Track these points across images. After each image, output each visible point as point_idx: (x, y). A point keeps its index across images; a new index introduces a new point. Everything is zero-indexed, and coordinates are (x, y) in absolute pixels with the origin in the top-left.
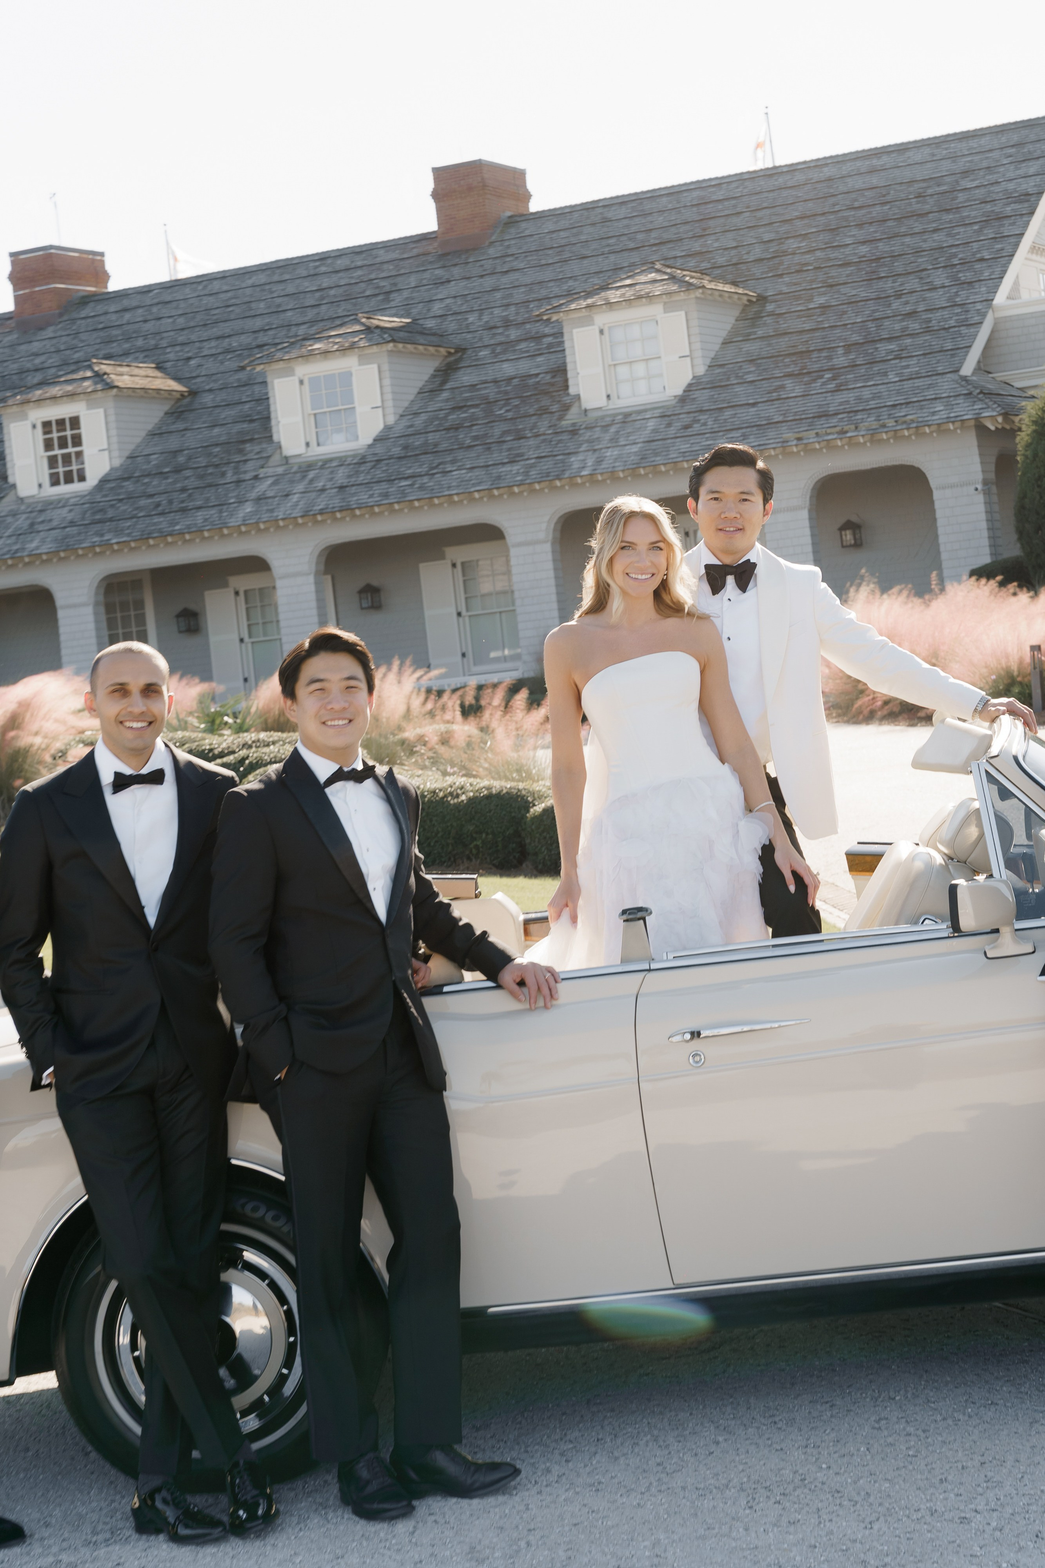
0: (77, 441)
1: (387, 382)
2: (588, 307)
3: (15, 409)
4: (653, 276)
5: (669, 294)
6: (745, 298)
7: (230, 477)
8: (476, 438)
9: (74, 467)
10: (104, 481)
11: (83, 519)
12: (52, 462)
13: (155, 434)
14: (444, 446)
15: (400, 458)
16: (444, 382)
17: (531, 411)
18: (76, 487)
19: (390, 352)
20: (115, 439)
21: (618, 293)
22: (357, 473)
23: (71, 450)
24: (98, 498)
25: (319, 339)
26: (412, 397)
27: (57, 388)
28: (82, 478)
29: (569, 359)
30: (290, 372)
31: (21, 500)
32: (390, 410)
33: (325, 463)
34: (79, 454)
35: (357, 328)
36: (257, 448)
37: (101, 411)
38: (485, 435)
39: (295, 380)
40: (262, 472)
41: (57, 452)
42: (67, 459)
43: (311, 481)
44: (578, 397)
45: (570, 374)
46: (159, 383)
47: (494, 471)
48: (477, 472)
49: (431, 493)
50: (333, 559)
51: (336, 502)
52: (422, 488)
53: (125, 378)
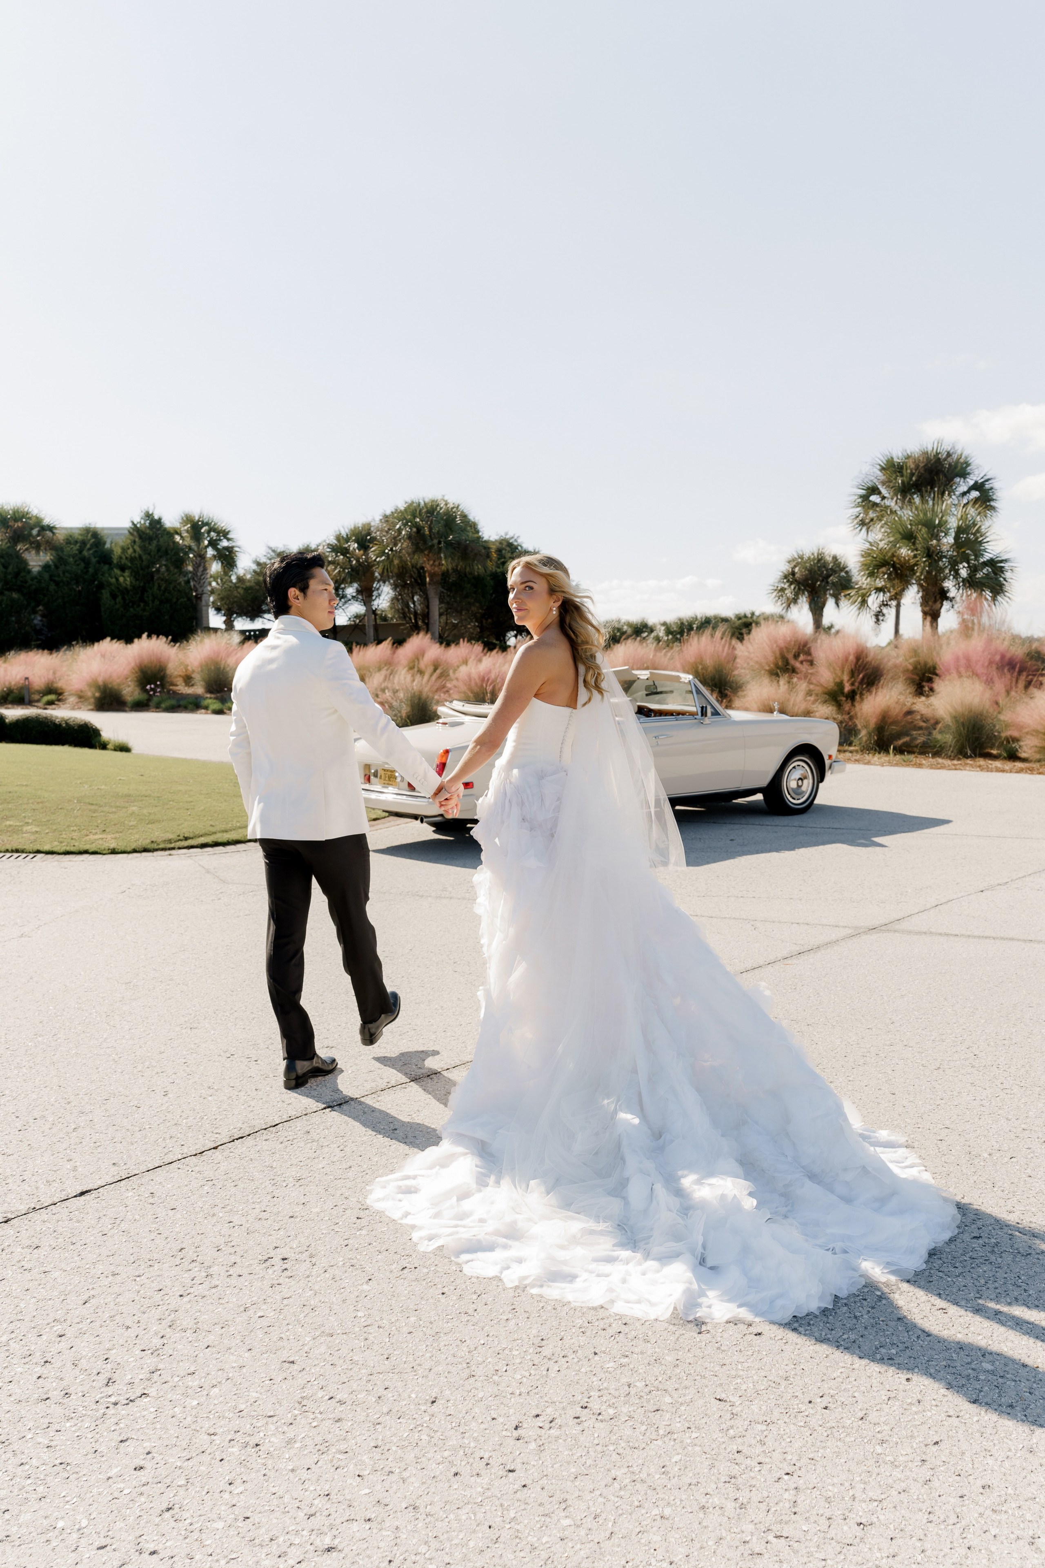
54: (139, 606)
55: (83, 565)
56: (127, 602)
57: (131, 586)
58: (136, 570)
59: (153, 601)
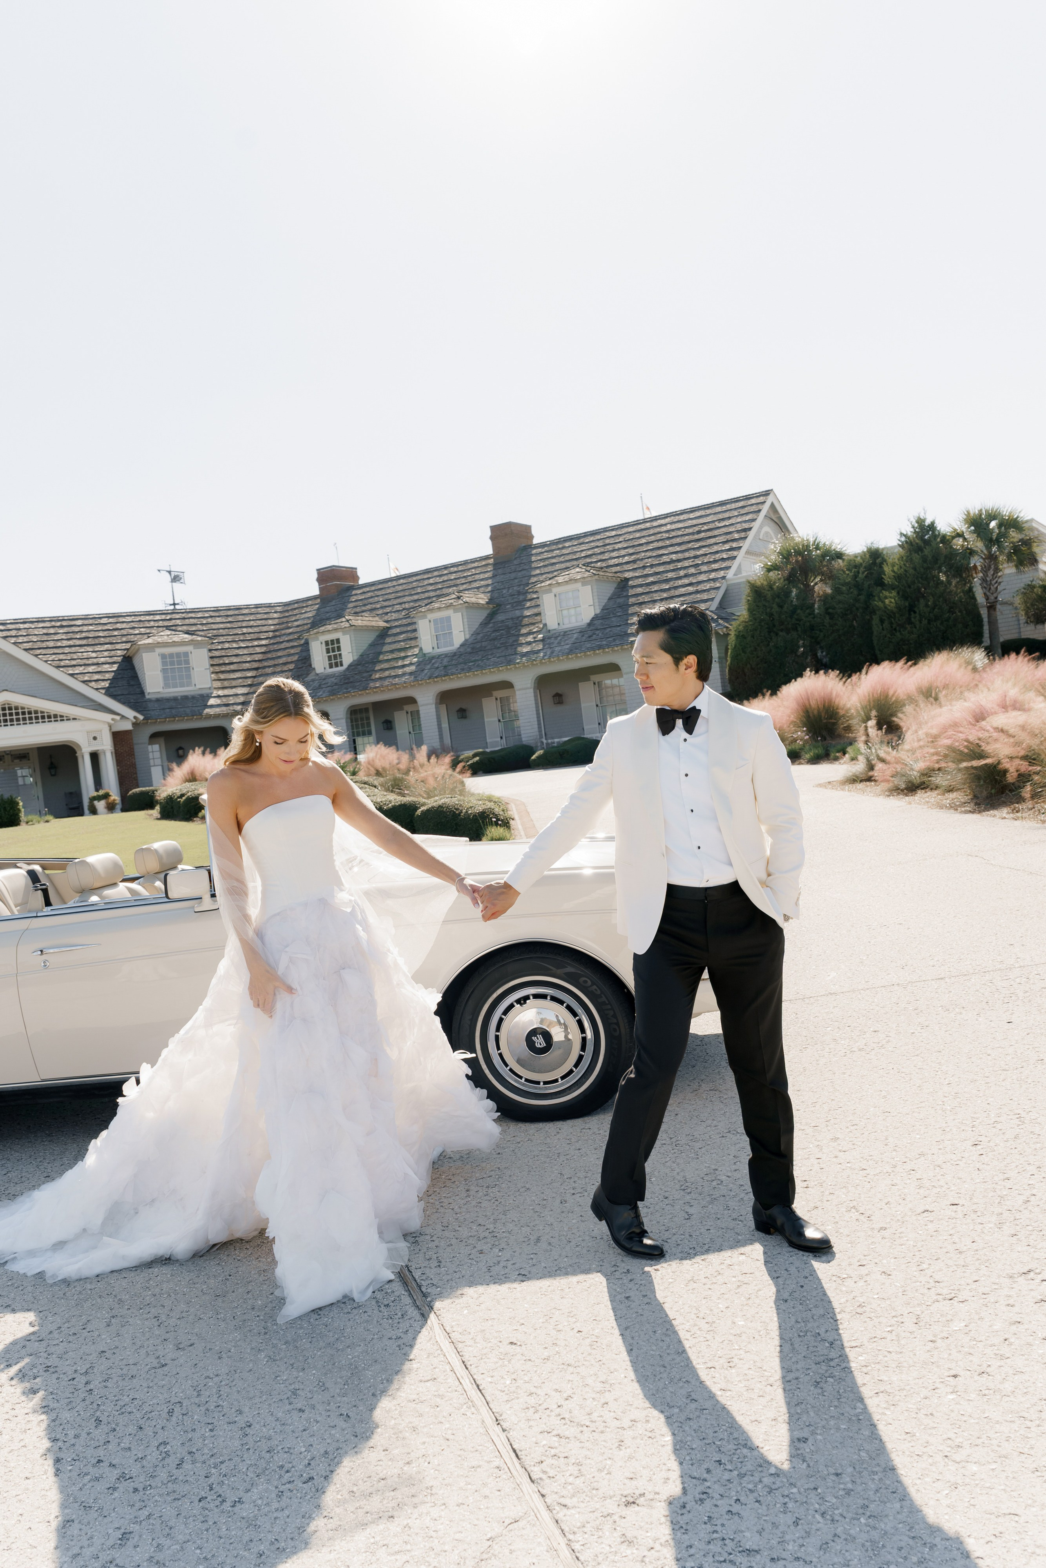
0: (339, 649)
1: (465, 620)
2: (550, 585)
3: (313, 636)
4: (578, 570)
5: (584, 578)
6: (619, 579)
7: (401, 663)
8: (502, 644)
9: (339, 660)
10: (350, 666)
11: (340, 682)
12: (330, 658)
13: (373, 645)
14: (489, 647)
15: (470, 653)
16: (491, 620)
17: (527, 631)
18: (340, 669)
19: (466, 607)
20: (354, 648)
21: (562, 578)
22: (452, 660)
23: (337, 653)
24: (347, 673)
25: (435, 604)
26: (477, 627)
27: (331, 626)
28: (342, 665)
29: (542, 608)
30: (425, 617)
31: (318, 674)
32: (467, 633)
33: (439, 656)
34: (340, 655)
35: (454, 596)
36: (412, 651)
37: (348, 636)
38: (506, 643)
39: (427, 620)
40: (413, 661)
41: (331, 654)
42: (335, 656)
43: (433, 664)
44: (546, 624)
45: (543, 615)
46: (374, 624)
47: (508, 658)
48: (501, 659)
49: (482, 668)
50: (444, 697)
51: (443, 673)
52: (478, 666)
53: (359, 621)
54: (906, 628)
55: (856, 592)
56: (894, 626)
57: (896, 607)
58: (903, 588)
59: (920, 622)
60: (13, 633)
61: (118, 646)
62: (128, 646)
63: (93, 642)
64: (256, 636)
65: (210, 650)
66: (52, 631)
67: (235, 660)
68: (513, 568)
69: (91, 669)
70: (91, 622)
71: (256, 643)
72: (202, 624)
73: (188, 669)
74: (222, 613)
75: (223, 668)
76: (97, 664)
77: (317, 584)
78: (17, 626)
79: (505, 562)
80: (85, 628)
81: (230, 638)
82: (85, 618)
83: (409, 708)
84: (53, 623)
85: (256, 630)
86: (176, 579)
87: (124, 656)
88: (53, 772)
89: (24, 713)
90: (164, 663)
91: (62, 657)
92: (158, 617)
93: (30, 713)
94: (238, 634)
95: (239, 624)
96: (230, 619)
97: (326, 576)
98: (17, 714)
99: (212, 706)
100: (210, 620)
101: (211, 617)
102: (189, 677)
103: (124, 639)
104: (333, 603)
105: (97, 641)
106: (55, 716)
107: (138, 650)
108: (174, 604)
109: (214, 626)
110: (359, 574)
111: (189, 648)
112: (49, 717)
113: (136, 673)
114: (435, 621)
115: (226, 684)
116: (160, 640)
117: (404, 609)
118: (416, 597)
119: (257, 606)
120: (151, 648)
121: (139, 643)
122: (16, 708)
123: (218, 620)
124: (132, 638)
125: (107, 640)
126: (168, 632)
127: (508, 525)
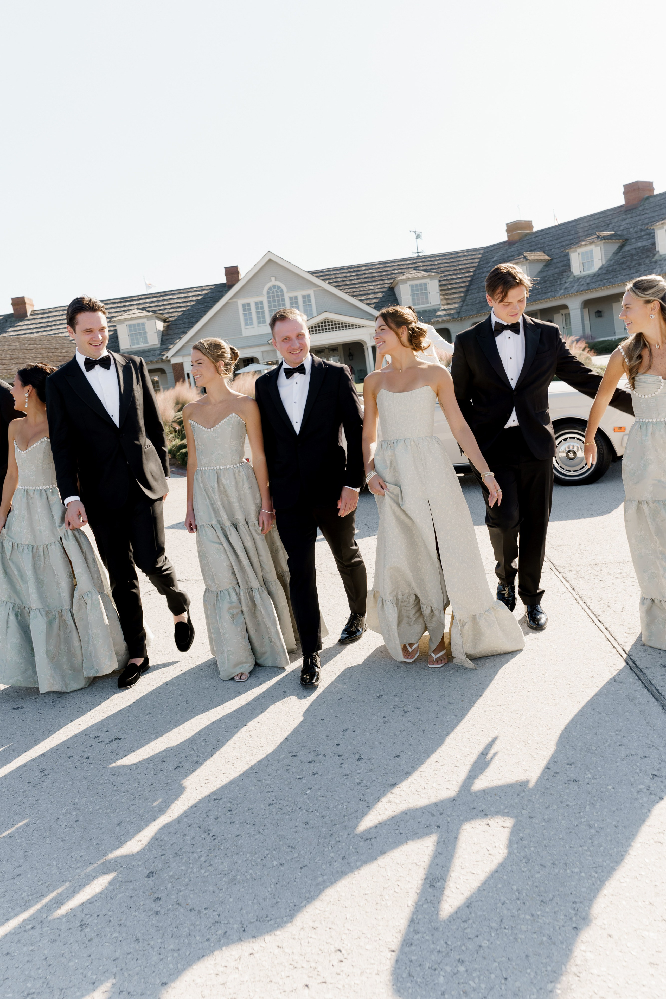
1: (603, 252)
2: (662, 224)
7: (559, 283)
13: (540, 272)
14: (618, 269)
15: (605, 274)
16: (619, 250)
17: (644, 257)
19: (604, 243)
22: (593, 279)
25: (584, 241)
26: (611, 255)
29: (656, 240)
30: (576, 251)
32: (604, 260)
33: (584, 277)
35: (596, 236)
36: (566, 274)
38: (630, 265)
39: (577, 253)
40: (567, 281)
43: (581, 282)
44: (659, 251)
45: (656, 245)
46: (542, 258)
47: (631, 276)
48: (626, 276)
49: (612, 284)
50: (587, 304)
51: (586, 288)
52: (610, 282)
53: (531, 256)
60: (328, 277)
61: (386, 282)
62: (392, 281)
63: (371, 279)
64: (468, 270)
65: (440, 281)
66: (349, 275)
67: (455, 286)
68: (638, 213)
69: (371, 296)
70: (370, 267)
71: (467, 275)
72: (435, 265)
73: (426, 294)
74: (447, 257)
75: (447, 292)
76: (374, 293)
77: (506, 233)
78: (329, 273)
79: (633, 209)
80: (367, 272)
81: (451, 273)
82: (367, 265)
83: (564, 312)
84: (349, 270)
85: (467, 266)
86: (418, 237)
87: (389, 287)
88: (351, 357)
89: (335, 324)
90: (412, 291)
91: (354, 290)
92: (408, 262)
93: (339, 324)
94: (456, 270)
95: (457, 263)
96: (451, 260)
97: (512, 228)
98: (332, 325)
99: (440, 316)
100: (439, 262)
101: (440, 259)
102: (427, 298)
103: (389, 277)
104: (516, 245)
105: (374, 279)
106: (353, 325)
107: (397, 283)
108: (418, 253)
109: (442, 266)
110: (533, 224)
111: (427, 281)
112: (349, 326)
113: (396, 297)
114: (583, 253)
115: (449, 302)
116: (410, 276)
117: (562, 246)
118: (571, 237)
119: (468, 251)
120: (405, 281)
121: (398, 279)
122: (332, 322)
123: (444, 261)
124: (393, 276)
125: (380, 278)
126: (415, 272)
127: (636, 183)
